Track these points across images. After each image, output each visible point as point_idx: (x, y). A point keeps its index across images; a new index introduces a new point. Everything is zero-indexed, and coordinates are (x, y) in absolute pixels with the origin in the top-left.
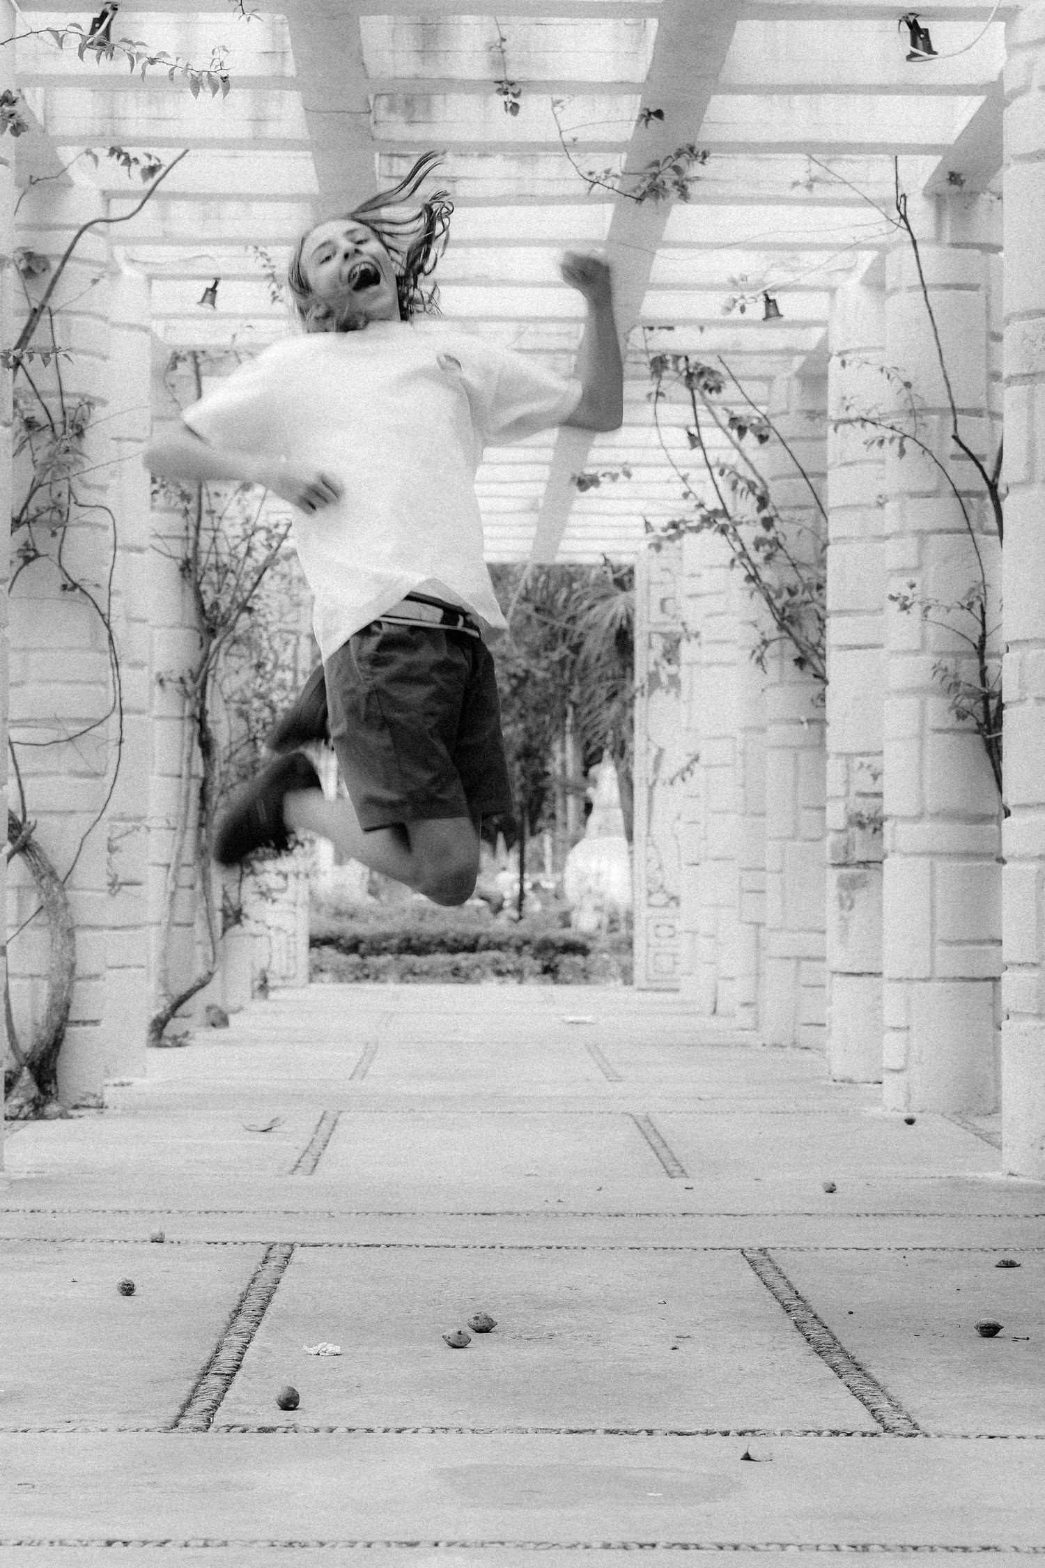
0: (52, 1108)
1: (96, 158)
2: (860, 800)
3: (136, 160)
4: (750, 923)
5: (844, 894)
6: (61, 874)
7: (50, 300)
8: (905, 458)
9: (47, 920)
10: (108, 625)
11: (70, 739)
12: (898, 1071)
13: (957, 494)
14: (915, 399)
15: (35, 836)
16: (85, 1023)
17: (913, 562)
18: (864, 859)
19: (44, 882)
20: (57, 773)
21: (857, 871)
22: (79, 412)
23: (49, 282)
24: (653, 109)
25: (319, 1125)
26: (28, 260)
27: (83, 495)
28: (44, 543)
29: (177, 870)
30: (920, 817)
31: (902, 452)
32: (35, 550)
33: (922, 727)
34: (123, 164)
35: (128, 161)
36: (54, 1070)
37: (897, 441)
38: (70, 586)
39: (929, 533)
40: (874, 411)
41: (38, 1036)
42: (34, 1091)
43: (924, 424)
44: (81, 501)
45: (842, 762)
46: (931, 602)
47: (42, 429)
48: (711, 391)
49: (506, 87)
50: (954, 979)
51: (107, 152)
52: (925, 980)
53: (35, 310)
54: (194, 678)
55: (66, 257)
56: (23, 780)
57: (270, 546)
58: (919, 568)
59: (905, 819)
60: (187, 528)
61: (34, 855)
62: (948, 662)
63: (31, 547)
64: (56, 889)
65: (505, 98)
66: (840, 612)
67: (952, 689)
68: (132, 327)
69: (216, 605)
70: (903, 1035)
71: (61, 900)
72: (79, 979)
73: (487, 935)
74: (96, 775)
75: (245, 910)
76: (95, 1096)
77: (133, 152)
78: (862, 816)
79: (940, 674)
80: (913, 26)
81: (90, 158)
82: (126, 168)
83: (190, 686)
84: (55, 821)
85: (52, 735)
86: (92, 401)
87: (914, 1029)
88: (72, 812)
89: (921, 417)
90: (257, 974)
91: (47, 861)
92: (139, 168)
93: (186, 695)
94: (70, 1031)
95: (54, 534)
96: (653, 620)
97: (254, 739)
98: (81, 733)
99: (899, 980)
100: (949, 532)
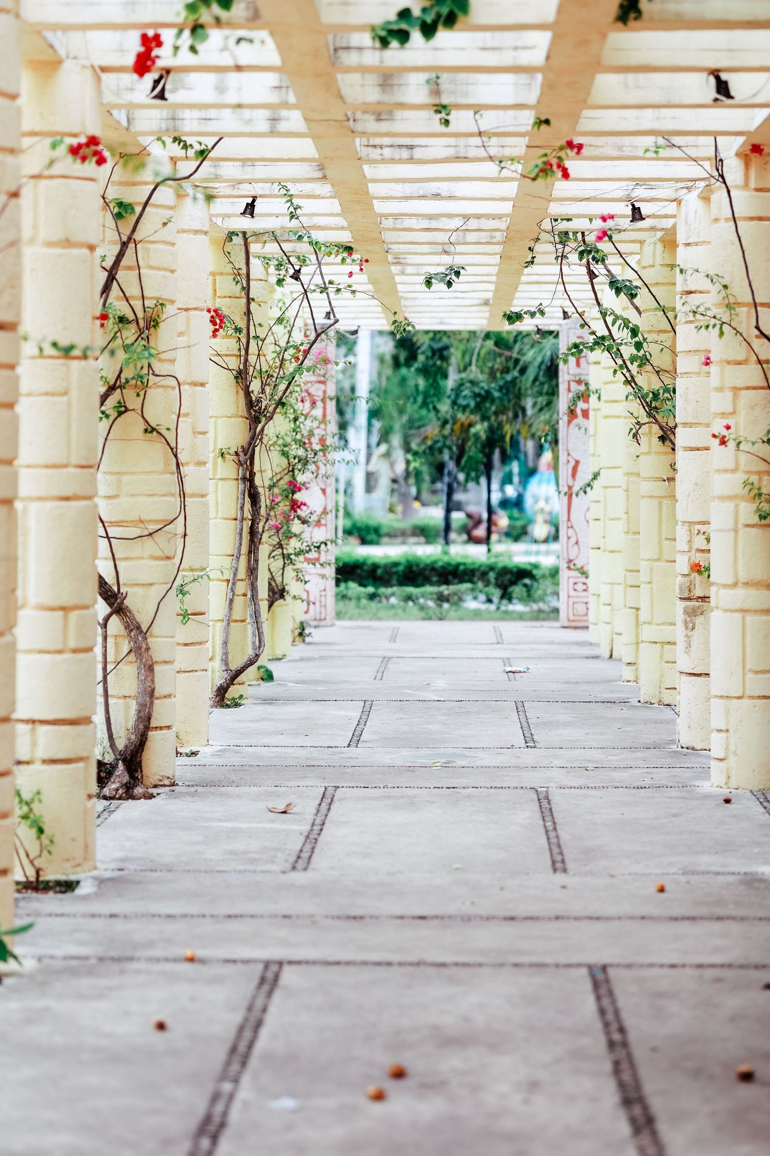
0: (139, 790)
1: (164, 143)
2: (699, 555)
3: (191, 145)
4: (632, 608)
5: (688, 619)
6: (144, 629)
7: (135, 234)
8: (724, 337)
9: (134, 659)
10: (176, 456)
11: (150, 534)
12: (721, 760)
13: (760, 362)
14: (730, 297)
15: (127, 602)
16: (161, 728)
17: (730, 409)
18: (702, 595)
19: (132, 634)
20: (141, 558)
21: (697, 604)
22: (156, 309)
23: (134, 221)
24: (543, 118)
25: (320, 804)
26: (120, 207)
27: (158, 367)
28: (133, 402)
29: (234, 584)
30: (735, 585)
31: (722, 333)
32: (125, 407)
33: (736, 523)
34: (182, 148)
35: (185, 147)
36: (140, 762)
37: (718, 327)
38: (150, 430)
39: (740, 389)
40: (701, 306)
41: (129, 739)
42: (126, 778)
43: (737, 315)
44: (157, 372)
45: (686, 527)
46: (742, 439)
47: (130, 322)
48: (597, 262)
49: (441, 108)
50: (759, 697)
51: (171, 140)
52: (739, 698)
53: (124, 243)
54: (245, 452)
55: (146, 204)
56: (117, 563)
57: (298, 358)
58: (734, 413)
59: (726, 586)
60: (240, 350)
61: (126, 615)
62: (754, 478)
63: (123, 404)
64: (140, 638)
65: (439, 116)
66: (685, 424)
67: (757, 497)
68: (196, 232)
69: (259, 401)
70: (724, 735)
71: (144, 646)
72: (158, 698)
73: (464, 564)
74: (168, 558)
75: (287, 588)
76: (168, 778)
77: (189, 140)
78: (700, 566)
79: (748, 488)
80: (718, 78)
81: (160, 142)
82: (184, 151)
83: (242, 457)
84: (139, 590)
85: (136, 532)
86: (164, 302)
87: (731, 731)
88: (151, 584)
89: (734, 309)
90: (298, 625)
91: (135, 619)
92: (193, 151)
93: (240, 464)
94: (151, 734)
95: (138, 395)
96: (571, 372)
97: (293, 471)
98: (158, 531)
99: (721, 697)
100: (755, 388)
